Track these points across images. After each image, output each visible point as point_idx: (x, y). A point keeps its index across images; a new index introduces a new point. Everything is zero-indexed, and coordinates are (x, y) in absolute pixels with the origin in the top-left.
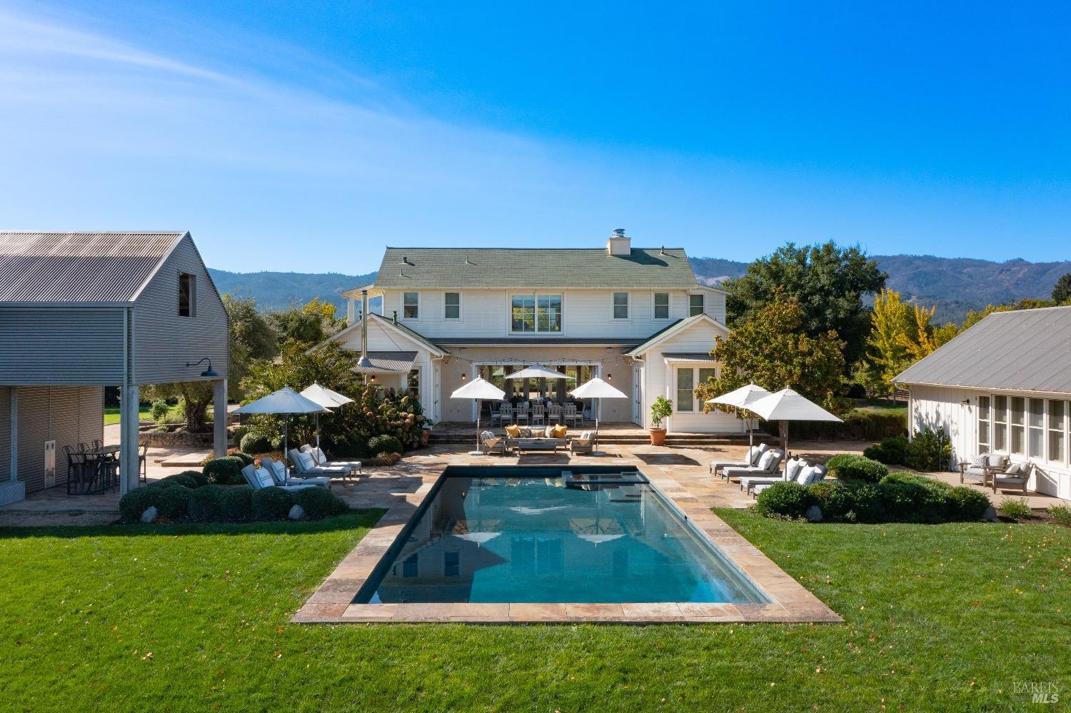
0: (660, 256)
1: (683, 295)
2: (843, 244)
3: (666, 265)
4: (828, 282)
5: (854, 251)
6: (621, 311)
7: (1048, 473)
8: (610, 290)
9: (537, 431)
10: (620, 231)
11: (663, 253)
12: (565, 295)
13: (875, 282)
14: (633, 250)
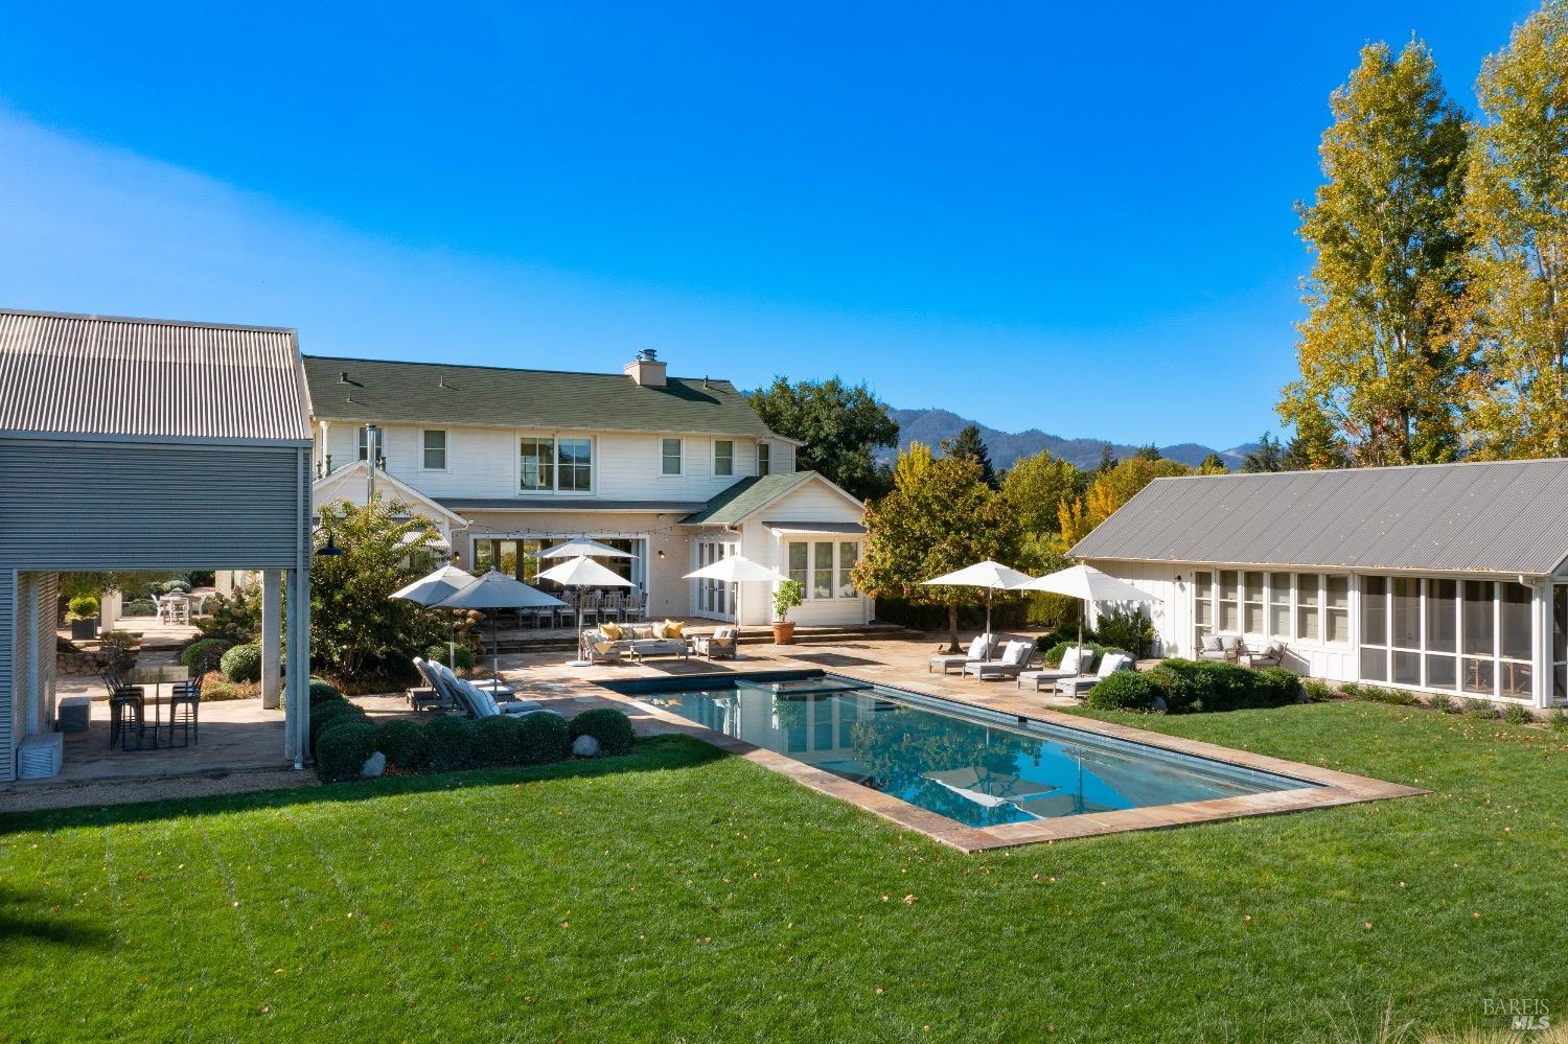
0: (704, 389)
1: (750, 444)
2: (849, 383)
3: (718, 403)
4: (834, 431)
5: (860, 393)
6: (672, 465)
7: (1296, 652)
8: (658, 435)
9: (643, 630)
10: (650, 353)
11: (707, 386)
12: (598, 439)
13: (888, 434)
14: (671, 381)
